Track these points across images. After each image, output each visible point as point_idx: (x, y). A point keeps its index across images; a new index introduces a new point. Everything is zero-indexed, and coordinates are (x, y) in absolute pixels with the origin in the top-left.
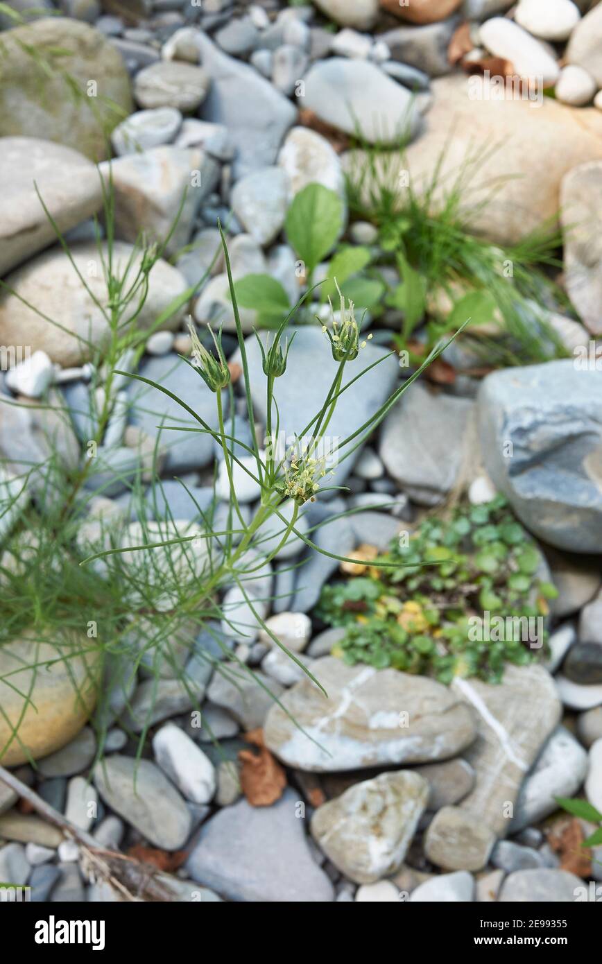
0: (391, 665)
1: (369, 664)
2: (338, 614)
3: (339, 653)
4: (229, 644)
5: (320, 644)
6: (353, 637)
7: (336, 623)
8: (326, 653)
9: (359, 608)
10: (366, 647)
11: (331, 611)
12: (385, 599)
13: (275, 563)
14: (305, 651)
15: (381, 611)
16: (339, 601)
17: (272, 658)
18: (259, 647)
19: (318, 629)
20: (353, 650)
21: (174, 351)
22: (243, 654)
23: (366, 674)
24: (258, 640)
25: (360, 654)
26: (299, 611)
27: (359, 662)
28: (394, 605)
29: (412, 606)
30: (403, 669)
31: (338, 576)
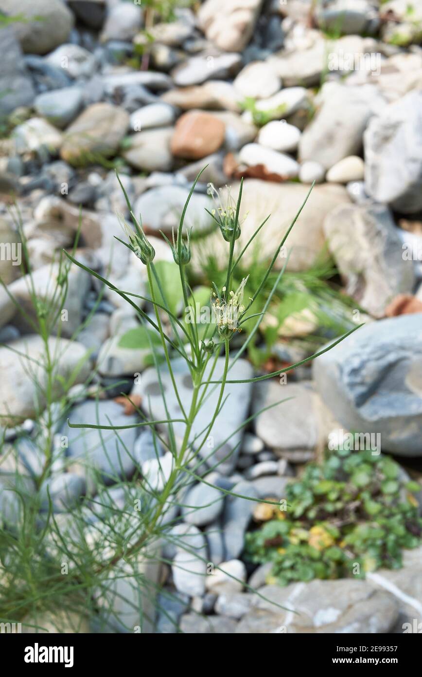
0: (315, 577)
1: (298, 580)
2: (262, 552)
3: (273, 581)
4: (186, 600)
5: (255, 581)
6: (280, 563)
7: (263, 560)
8: (263, 585)
9: (277, 543)
10: (292, 568)
11: (256, 553)
12: (294, 531)
13: (203, 528)
14: (245, 590)
15: (295, 541)
16: (260, 542)
17: (222, 601)
18: (209, 596)
19: (251, 569)
20: (282, 574)
22: (198, 605)
23: (298, 589)
24: (207, 591)
25: (289, 574)
26: (232, 558)
27: (291, 581)
28: (303, 534)
29: (317, 530)
30: (326, 578)
31: (254, 525)
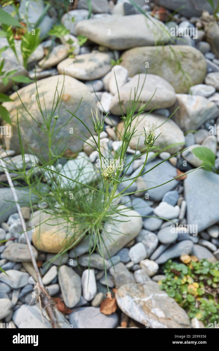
0: (174, 298)
1: (167, 293)
2: (169, 271)
3: (160, 283)
4: (128, 259)
5: (156, 278)
6: (168, 281)
7: (167, 274)
8: (157, 281)
9: (177, 274)
10: (169, 286)
11: (167, 269)
12: (188, 276)
13: (160, 244)
14: (151, 277)
15: (185, 280)
16: (172, 267)
17: (139, 272)
18: (137, 266)
19: (160, 272)
20: (164, 285)
21: (168, 161)
22: (130, 265)
23: (164, 295)
24: (139, 264)
25: (166, 287)
26: (157, 263)
27: (164, 290)
28: (190, 280)
29: (196, 285)
30: (178, 303)
31: (177, 260)
